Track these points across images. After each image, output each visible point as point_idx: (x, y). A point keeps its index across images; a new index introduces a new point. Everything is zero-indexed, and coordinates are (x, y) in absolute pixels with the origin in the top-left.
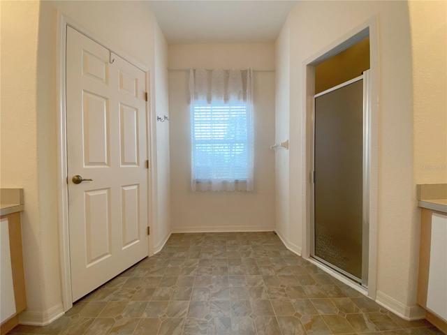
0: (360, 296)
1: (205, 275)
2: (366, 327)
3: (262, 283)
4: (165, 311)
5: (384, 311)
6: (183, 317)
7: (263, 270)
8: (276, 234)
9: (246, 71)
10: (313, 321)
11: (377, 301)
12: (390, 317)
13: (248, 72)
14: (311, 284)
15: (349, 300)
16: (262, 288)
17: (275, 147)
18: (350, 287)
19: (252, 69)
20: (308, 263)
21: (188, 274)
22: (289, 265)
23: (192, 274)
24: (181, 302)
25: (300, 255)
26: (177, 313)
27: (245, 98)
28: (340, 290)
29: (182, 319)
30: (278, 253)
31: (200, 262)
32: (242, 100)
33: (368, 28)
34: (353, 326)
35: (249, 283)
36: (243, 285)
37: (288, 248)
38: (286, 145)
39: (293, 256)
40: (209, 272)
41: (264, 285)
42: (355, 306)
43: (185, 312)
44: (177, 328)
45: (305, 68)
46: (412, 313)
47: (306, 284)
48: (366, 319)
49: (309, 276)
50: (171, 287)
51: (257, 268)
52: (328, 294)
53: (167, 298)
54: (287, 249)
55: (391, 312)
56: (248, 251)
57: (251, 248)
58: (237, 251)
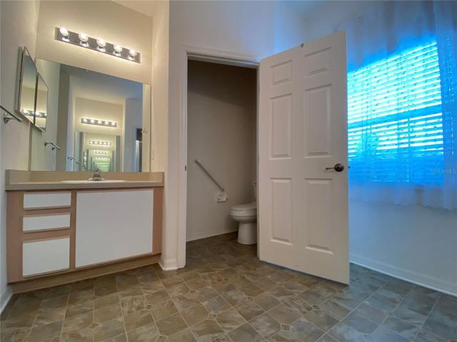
1: (294, 309)
4: (220, 312)
6: (225, 330)
21: (278, 295)
23: (280, 299)
24: (240, 316)
26: (225, 322)
29: (222, 331)
31: (307, 292)
40: (304, 310)
43: (232, 328)
44: (211, 335)
50: (247, 296)
53: (234, 302)
56: (408, 322)
57: (424, 322)
58: (384, 311)
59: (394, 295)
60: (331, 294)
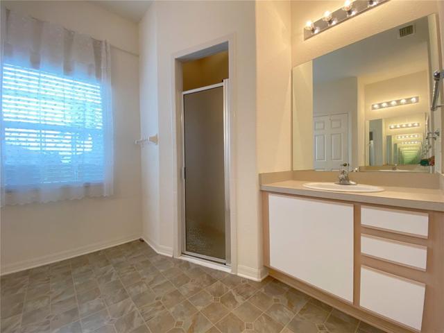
0: (227, 276)
2: (236, 302)
3: (133, 307)
5: (245, 280)
7: (132, 290)
8: (143, 241)
9: (101, 42)
10: (194, 321)
11: (238, 274)
12: (249, 284)
13: (104, 44)
14: (187, 282)
15: (219, 283)
16: (133, 313)
17: (141, 141)
18: (217, 270)
19: (108, 41)
20: (181, 261)
22: (161, 271)
25: (171, 256)
27: (98, 75)
28: (211, 276)
30: (147, 262)
31: (25, 318)
32: (94, 77)
33: (227, 42)
34: (228, 306)
35: (114, 316)
36: (105, 323)
37: (158, 252)
38: (154, 140)
39: (165, 259)
41: (136, 308)
42: (224, 286)
45: (174, 62)
46: (262, 274)
47: (181, 285)
48: (234, 294)
49: (183, 275)
51: (124, 291)
52: (202, 286)
54: (158, 254)
55: (249, 280)
56: (108, 273)
57: (113, 268)
58: (91, 279)
59: (84, 268)
60: (47, 300)
